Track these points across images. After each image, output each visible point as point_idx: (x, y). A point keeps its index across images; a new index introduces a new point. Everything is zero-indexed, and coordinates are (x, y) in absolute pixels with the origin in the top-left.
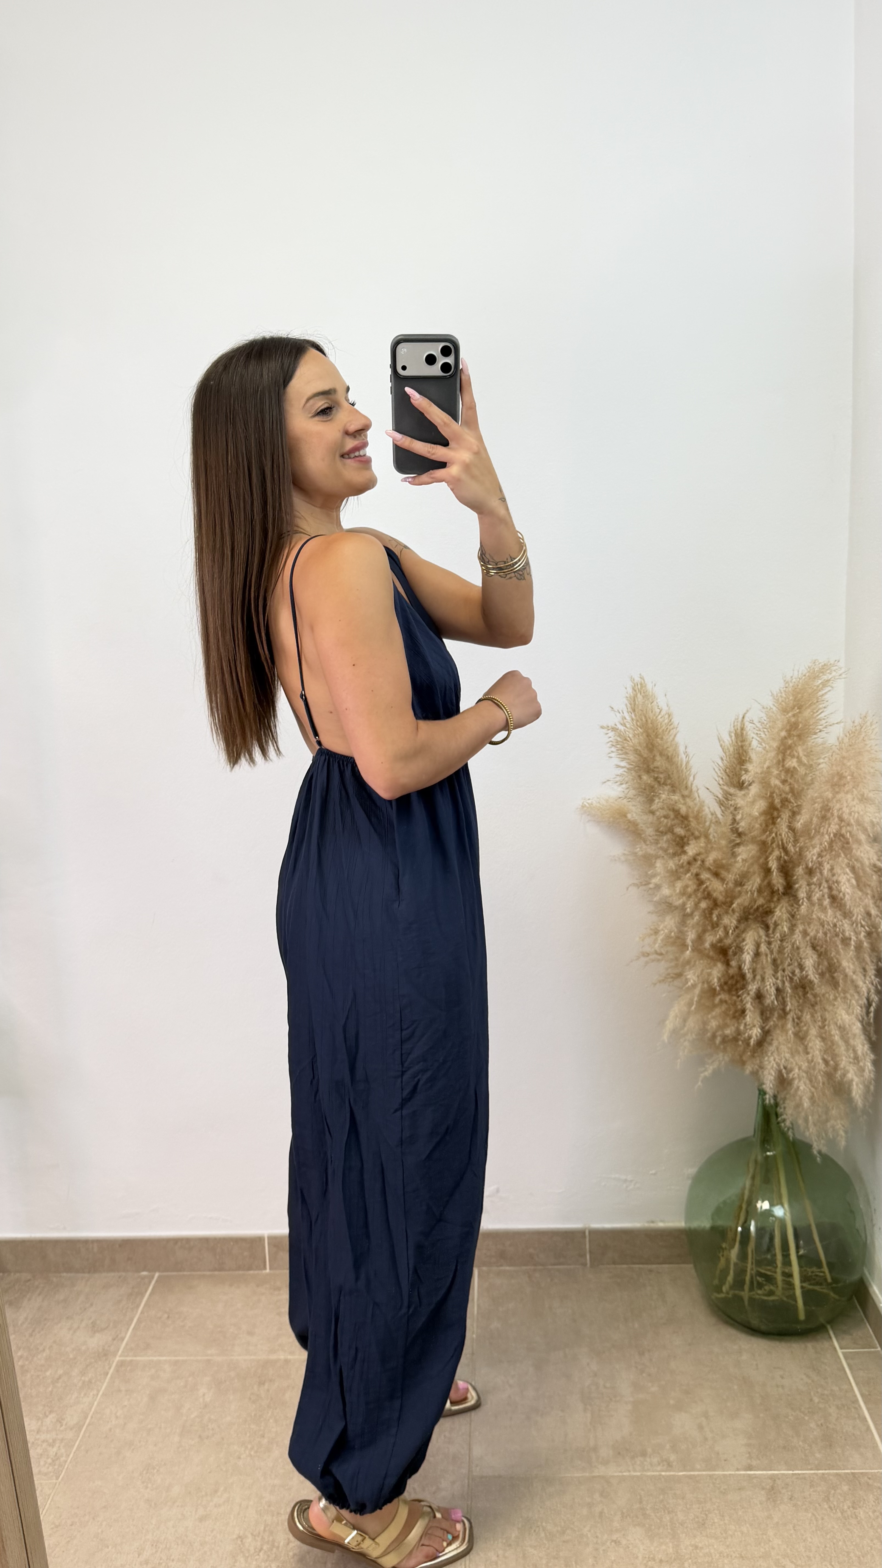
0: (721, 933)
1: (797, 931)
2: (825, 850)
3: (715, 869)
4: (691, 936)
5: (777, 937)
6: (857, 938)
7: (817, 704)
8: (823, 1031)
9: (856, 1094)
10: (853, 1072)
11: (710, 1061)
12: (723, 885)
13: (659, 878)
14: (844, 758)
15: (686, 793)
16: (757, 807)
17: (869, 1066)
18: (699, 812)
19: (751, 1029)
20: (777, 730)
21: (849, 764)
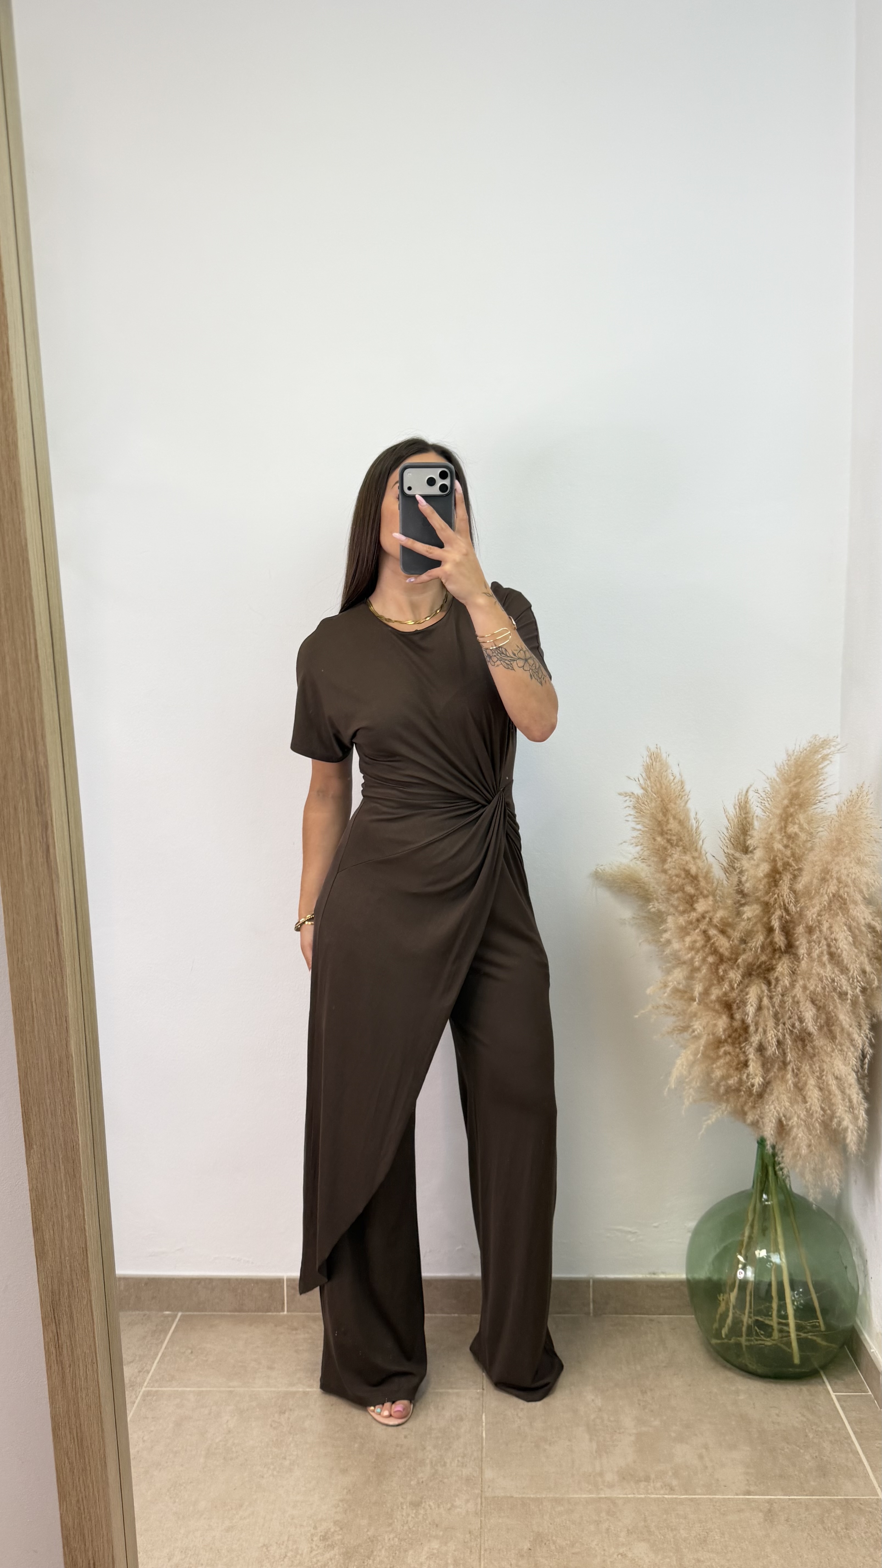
0: (726, 986)
1: (798, 985)
2: (825, 910)
3: (721, 927)
4: (698, 989)
5: (779, 991)
6: (853, 992)
7: (818, 776)
8: (820, 1081)
9: (851, 1140)
10: (848, 1120)
11: (713, 1111)
12: (729, 942)
13: (669, 933)
14: (842, 824)
15: (696, 854)
16: (761, 869)
17: (862, 1114)
18: (707, 873)
19: (752, 1079)
20: (780, 799)
21: (847, 829)
